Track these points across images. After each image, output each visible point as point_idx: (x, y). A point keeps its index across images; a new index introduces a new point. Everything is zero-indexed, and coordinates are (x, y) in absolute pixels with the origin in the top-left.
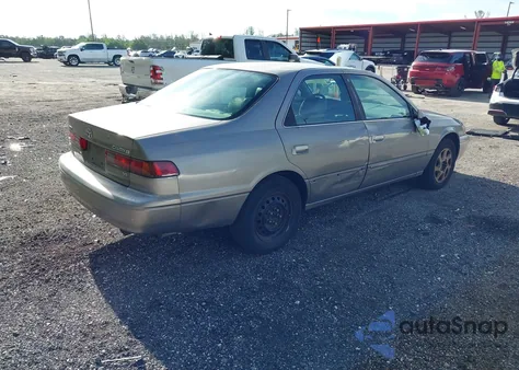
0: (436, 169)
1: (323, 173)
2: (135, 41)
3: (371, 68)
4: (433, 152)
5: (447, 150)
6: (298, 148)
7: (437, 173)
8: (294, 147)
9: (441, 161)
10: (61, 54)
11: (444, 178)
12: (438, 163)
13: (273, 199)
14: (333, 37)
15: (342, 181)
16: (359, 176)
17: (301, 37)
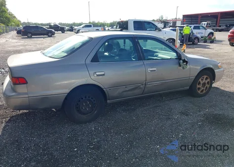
0: (198, 86)
1: (116, 86)
2: (111, 23)
3: (212, 34)
4: (194, 78)
5: (205, 77)
6: (97, 73)
7: (199, 89)
8: (95, 73)
9: (202, 82)
10: (75, 29)
11: (204, 92)
12: (199, 83)
13: (86, 97)
14: (199, 18)
15: (128, 91)
16: (140, 88)
17: (183, 19)
